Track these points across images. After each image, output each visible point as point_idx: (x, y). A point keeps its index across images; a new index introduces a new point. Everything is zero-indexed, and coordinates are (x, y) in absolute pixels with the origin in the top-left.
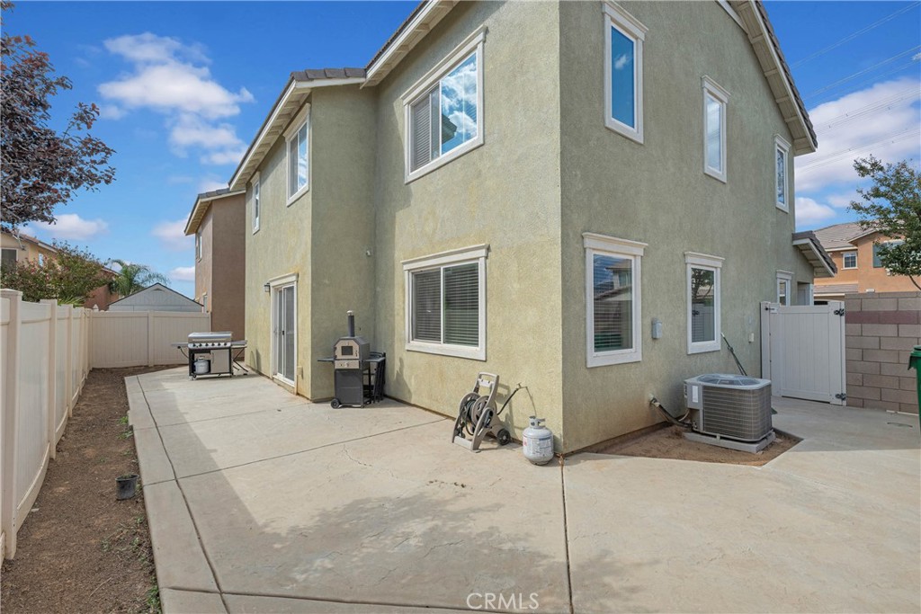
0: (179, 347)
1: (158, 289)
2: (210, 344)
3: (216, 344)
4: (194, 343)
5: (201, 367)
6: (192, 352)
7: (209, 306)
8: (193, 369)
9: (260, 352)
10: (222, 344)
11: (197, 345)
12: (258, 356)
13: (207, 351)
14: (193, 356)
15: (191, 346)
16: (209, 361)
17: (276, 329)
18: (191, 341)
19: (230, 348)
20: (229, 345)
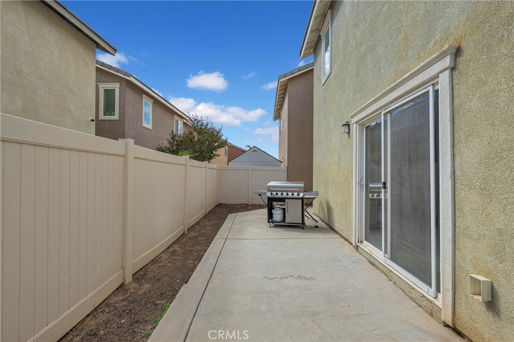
0: (260, 195)
1: (255, 151)
2: (285, 194)
3: (290, 194)
4: (271, 191)
5: (277, 215)
6: (271, 200)
7: (286, 163)
8: (270, 216)
9: (333, 205)
10: (296, 194)
11: (274, 193)
12: (329, 210)
13: (282, 200)
14: (272, 203)
15: (269, 194)
16: (284, 209)
17: (361, 181)
18: (270, 189)
19: (302, 199)
20: (301, 195)
